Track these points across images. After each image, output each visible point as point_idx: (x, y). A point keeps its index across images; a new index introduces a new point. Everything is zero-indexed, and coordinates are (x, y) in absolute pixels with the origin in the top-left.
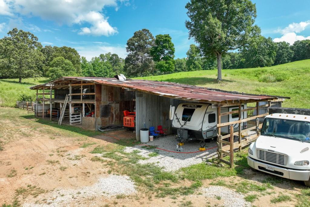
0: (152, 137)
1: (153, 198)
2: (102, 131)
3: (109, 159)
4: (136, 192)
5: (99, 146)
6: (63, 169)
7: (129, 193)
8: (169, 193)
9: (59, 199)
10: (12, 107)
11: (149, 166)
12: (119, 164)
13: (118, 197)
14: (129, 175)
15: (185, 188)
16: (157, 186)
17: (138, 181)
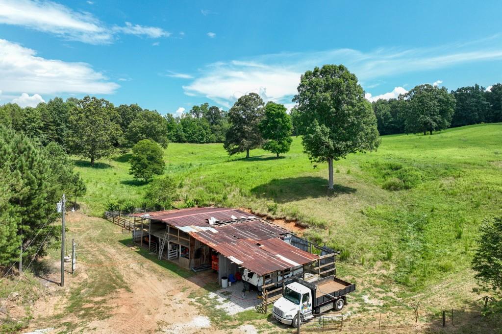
0: (230, 283)
1: (217, 330)
2: (195, 271)
3: (199, 304)
4: (210, 326)
5: (193, 290)
6: (174, 311)
7: (207, 327)
8: (225, 327)
9: (177, 328)
10: (99, 217)
11: (220, 310)
12: (204, 308)
13: (202, 329)
14: (209, 316)
15: (234, 325)
16: (221, 323)
17: (212, 320)
